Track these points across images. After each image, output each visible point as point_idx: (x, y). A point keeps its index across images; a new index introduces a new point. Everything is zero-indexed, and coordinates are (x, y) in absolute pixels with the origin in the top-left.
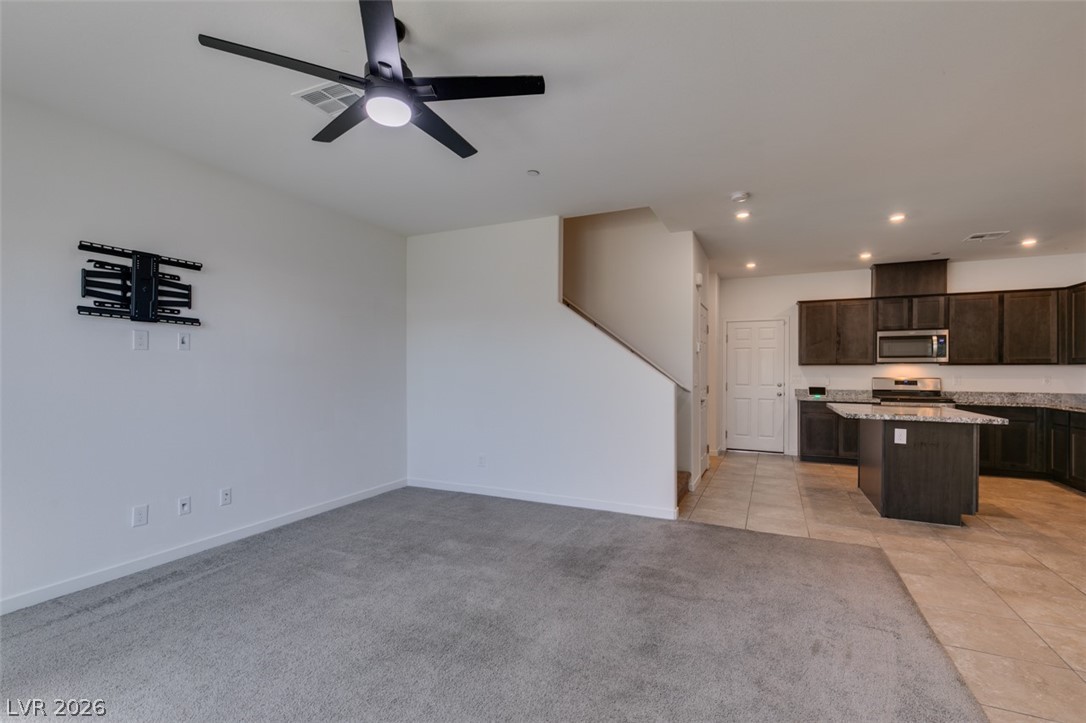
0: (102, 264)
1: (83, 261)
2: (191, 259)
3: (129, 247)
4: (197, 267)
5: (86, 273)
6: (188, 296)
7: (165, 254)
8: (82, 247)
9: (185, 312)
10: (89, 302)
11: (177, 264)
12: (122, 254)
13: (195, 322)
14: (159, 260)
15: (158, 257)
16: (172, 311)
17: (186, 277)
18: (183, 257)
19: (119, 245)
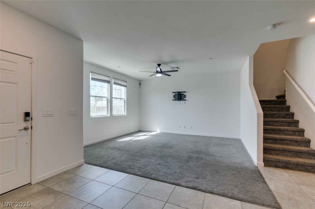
0: (175, 94)
1: (174, 94)
2: (184, 91)
3: (177, 92)
4: (185, 92)
5: (174, 95)
6: (185, 96)
7: (181, 91)
9: (185, 99)
10: (174, 99)
11: (184, 92)
12: (176, 92)
13: (185, 100)
14: (180, 92)
16: (183, 99)
17: (185, 94)
18: (183, 91)
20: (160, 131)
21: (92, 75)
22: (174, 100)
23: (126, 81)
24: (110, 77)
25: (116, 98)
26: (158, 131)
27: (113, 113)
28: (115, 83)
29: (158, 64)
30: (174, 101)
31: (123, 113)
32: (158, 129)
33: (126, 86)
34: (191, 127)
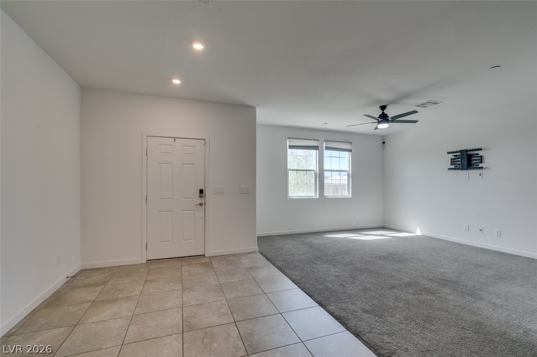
0: (456, 156)
1: (451, 156)
3: (458, 150)
4: (481, 149)
5: (451, 159)
6: (481, 159)
7: (468, 148)
8: (448, 153)
9: (481, 165)
10: (453, 167)
11: (476, 150)
12: (457, 152)
13: (482, 168)
14: (467, 151)
15: (467, 150)
16: (477, 165)
17: (481, 153)
18: (477, 147)
19: (455, 150)
20: (421, 232)
21: (289, 141)
22: (453, 169)
23: (351, 141)
24: (318, 140)
25: (332, 171)
26: (419, 233)
27: (326, 194)
28: (328, 148)
29: (380, 107)
30: (451, 171)
31: (347, 194)
32: (418, 228)
33: (350, 151)
34: (500, 234)
